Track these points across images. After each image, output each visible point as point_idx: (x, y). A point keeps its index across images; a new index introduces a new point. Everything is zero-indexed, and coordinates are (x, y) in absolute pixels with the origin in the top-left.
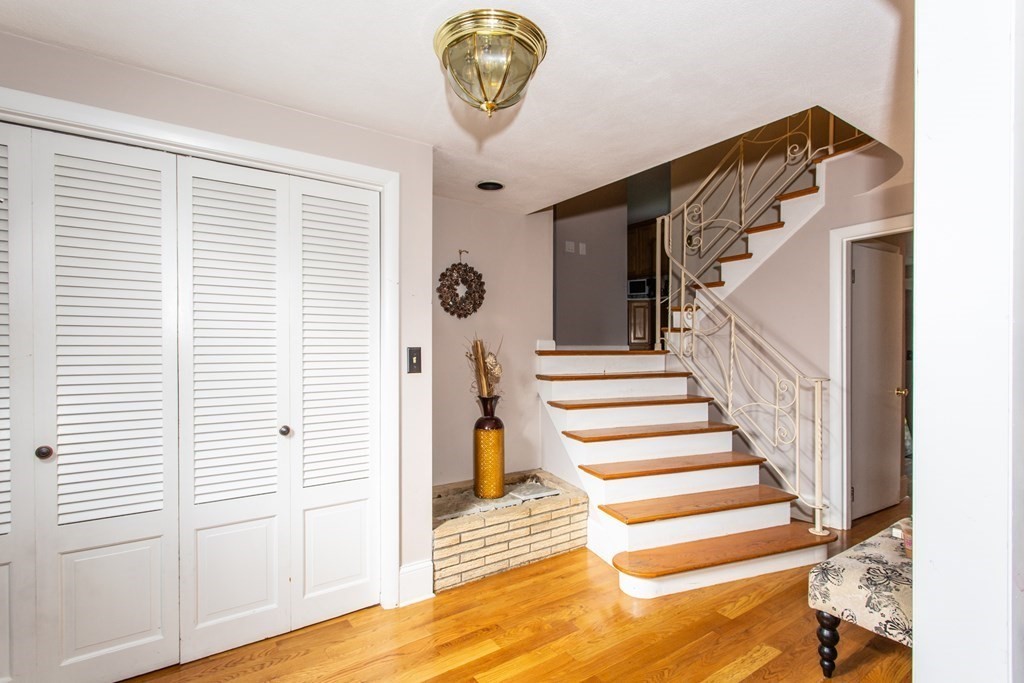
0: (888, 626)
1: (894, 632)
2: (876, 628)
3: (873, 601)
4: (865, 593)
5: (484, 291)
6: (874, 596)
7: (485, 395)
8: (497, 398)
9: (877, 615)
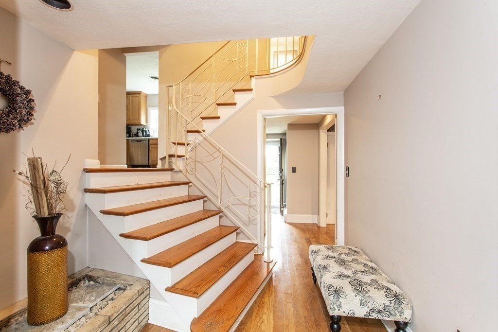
0: (371, 312)
1: (373, 314)
2: (365, 315)
3: (363, 301)
4: (359, 297)
5: (32, 109)
6: (363, 298)
7: (46, 214)
8: (59, 215)
9: (365, 308)
